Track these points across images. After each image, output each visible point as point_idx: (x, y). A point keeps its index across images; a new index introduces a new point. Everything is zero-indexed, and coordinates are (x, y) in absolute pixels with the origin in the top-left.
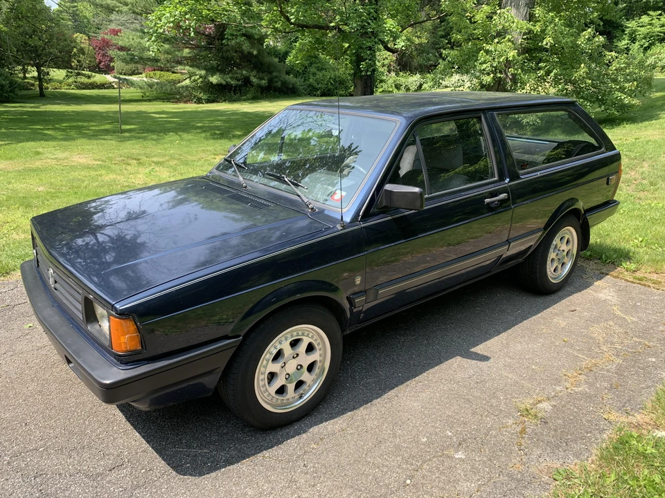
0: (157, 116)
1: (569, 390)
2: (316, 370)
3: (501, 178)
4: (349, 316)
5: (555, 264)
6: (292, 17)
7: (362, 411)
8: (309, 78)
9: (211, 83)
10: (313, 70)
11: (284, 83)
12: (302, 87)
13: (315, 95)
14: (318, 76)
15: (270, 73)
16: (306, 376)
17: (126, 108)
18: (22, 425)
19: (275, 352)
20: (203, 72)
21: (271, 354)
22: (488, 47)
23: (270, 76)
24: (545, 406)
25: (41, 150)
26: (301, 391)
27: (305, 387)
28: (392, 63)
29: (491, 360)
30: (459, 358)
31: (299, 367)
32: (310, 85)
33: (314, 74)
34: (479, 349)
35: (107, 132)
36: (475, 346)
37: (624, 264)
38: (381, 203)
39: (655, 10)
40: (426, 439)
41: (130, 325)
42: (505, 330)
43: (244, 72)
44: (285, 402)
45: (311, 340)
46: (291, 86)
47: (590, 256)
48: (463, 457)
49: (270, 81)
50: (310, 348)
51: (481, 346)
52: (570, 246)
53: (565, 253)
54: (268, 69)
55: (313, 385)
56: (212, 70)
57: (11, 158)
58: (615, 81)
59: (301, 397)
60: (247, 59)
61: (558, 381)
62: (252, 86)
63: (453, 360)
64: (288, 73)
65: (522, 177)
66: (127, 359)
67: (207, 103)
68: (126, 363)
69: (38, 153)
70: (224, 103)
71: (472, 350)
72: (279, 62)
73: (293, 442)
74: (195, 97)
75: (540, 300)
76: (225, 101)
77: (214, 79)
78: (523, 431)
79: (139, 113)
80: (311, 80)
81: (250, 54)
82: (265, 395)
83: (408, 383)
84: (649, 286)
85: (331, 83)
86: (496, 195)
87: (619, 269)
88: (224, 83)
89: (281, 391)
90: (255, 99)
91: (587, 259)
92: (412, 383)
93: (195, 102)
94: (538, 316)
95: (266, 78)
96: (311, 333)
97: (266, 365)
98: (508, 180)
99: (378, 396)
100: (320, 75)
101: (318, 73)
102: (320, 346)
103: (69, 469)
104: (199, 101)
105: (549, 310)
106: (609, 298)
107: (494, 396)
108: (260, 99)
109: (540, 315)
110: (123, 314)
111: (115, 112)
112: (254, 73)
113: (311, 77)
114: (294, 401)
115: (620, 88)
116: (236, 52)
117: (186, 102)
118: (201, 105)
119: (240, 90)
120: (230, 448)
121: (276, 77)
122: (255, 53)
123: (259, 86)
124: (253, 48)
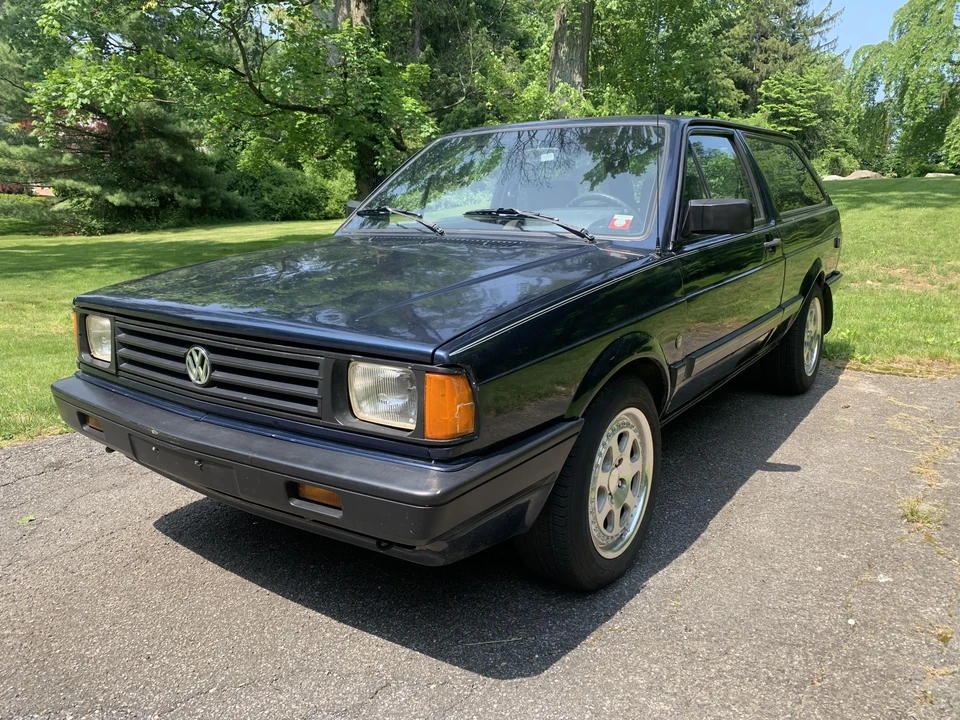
1: (934, 487)
2: (640, 486)
3: (768, 219)
6: (277, 90)
8: (263, 196)
9: (112, 204)
10: (266, 184)
11: (226, 202)
12: (253, 208)
13: (273, 220)
14: (274, 193)
15: (203, 188)
16: (629, 497)
19: (606, 451)
20: (97, 189)
21: (602, 456)
23: (203, 193)
26: (625, 521)
27: (629, 515)
30: (763, 472)
32: (265, 206)
33: (269, 191)
34: (777, 459)
36: (768, 457)
37: (852, 356)
41: (462, 387)
43: (164, 188)
44: (611, 540)
45: (636, 437)
46: (236, 207)
48: (890, 579)
49: (205, 199)
50: (634, 450)
51: (776, 456)
54: (200, 182)
56: (111, 186)
59: (626, 532)
60: (166, 169)
61: (911, 479)
62: (177, 206)
64: (230, 188)
66: (448, 453)
67: (102, 234)
70: (132, 234)
71: (770, 461)
72: (217, 172)
74: (83, 226)
76: (133, 230)
77: (116, 199)
78: (930, 538)
80: (266, 199)
81: (172, 161)
85: (295, 201)
86: (771, 239)
88: (133, 204)
89: (608, 521)
90: (180, 226)
93: (84, 234)
95: (199, 196)
98: (773, 222)
100: (278, 191)
101: (274, 188)
104: (91, 232)
106: (872, 390)
107: (852, 506)
108: (189, 226)
110: (453, 365)
112: (179, 188)
113: (266, 194)
116: (146, 158)
117: (68, 233)
118: (93, 237)
119: (157, 215)
121: (213, 193)
122: (179, 159)
123: (189, 208)
124: (175, 152)
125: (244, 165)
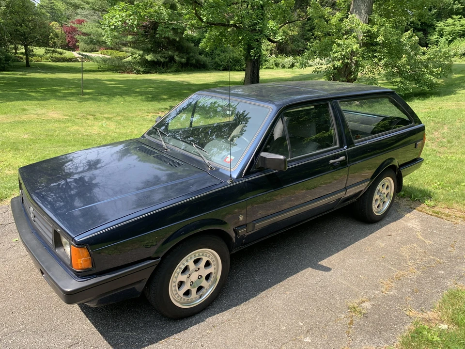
0: (108, 83)
1: (384, 293)
2: (212, 279)
3: (341, 146)
4: (234, 241)
5: (378, 203)
6: (204, 18)
7: (242, 307)
8: (215, 58)
9: (147, 60)
10: (218, 52)
11: (198, 61)
12: (210, 64)
13: (219, 70)
14: (221, 56)
15: (188, 53)
16: (204, 283)
17: (86, 76)
18: (9, 313)
19: (183, 267)
20: (141, 52)
21: (180, 269)
22: (339, 42)
23: (188, 56)
24: (367, 305)
25: (26, 107)
26: (201, 293)
27: (203, 290)
28: (273, 48)
29: (332, 271)
30: (310, 269)
31: (200, 277)
32: (216, 63)
33: (219, 55)
34: (324, 263)
35: (72, 94)
36: (321, 260)
37: (426, 202)
38: (258, 164)
39: (457, 15)
40: (285, 328)
41: (84, 252)
42: (342, 249)
43: (170, 53)
44: (189, 300)
45: (208, 259)
46: (202, 63)
47: (404, 195)
48: (310, 341)
49: (188, 59)
50: (208, 264)
51: (325, 260)
52: (389, 190)
53: (385, 195)
54: (187, 51)
55: (209, 289)
56: (147, 51)
57: (5, 113)
58: (426, 67)
59: (201, 297)
60: (172, 43)
61: (376, 287)
62: (175, 62)
63: (306, 270)
64: (200, 54)
65: (356, 145)
66: (82, 274)
67: (143, 73)
68: (81, 277)
69: (24, 110)
70: (155, 74)
71: (319, 263)
72: (195, 46)
73: (194, 328)
74: (135, 69)
75: (368, 227)
76: (156, 72)
77: (149, 57)
78: (351, 323)
79: (96, 81)
80: (216, 59)
81: (174, 40)
82: (176, 297)
83: (275, 286)
84: (443, 218)
85: (230, 61)
86: (338, 158)
87: (423, 205)
88: (156, 60)
89: (187, 293)
90: (177, 71)
91: (402, 197)
92: (277, 286)
93: (135, 73)
94: (365, 239)
95: (185, 57)
96: (208, 254)
97: (177, 276)
98: (346, 147)
99: (254, 296)
100: (223, 55)
101: (222, 54)
102: (215, 262)
103: (42, 346)
104: (138, 72)
105: (373, 234)
106: (414, 226)
107: (332, 297)
108: (180, 71)
109: (367, 238)
110: (80, 244)
111: (79, 80)
112: (177, 53)
113: (217, 57)
114: (196, 300)
115: (430, 72)
116: (164, 38)
117: (128, 73)
118: (139, 75)
119: (167, 65)
120: (151, 332)
121: (192, 56)
122: (178, 39)
123: (181, 63)
124: (176, 36)
125: (202, 46)
